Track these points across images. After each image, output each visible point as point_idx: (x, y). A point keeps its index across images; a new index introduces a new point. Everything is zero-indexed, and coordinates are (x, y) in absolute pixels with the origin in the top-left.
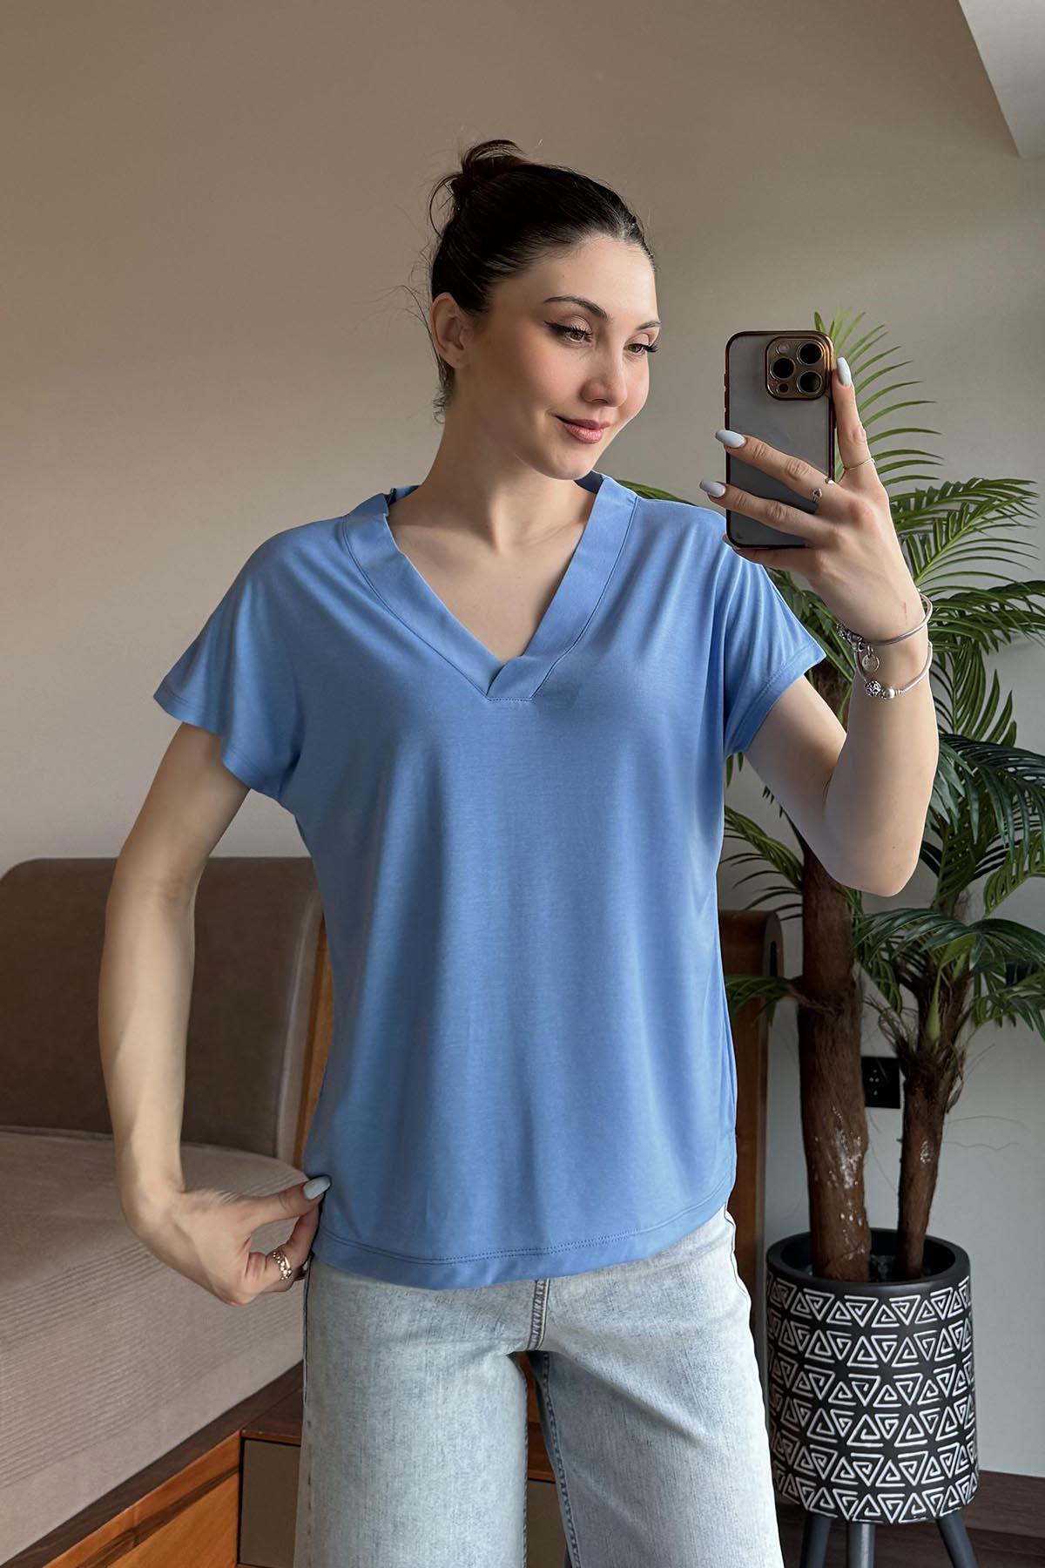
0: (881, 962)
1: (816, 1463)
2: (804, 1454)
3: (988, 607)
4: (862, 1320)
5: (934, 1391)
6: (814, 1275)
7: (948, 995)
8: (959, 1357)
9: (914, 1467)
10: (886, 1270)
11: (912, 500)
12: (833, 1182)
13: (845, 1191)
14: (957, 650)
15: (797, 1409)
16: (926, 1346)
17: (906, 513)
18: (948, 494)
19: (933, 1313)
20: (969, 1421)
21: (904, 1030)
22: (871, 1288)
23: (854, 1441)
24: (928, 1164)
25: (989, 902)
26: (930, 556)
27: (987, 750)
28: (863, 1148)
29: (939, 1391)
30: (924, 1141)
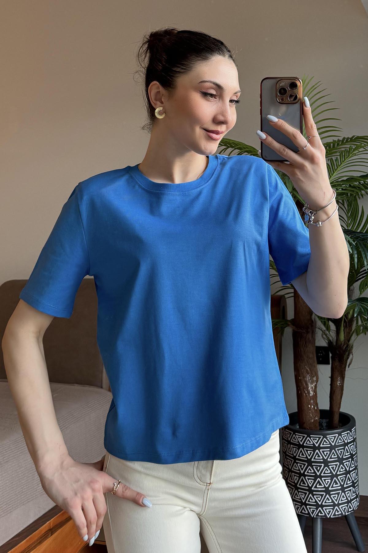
1: (301, 497)
2: (296, 493)
3: (360, 183)
4: (317, 444)
5: (343, 469)
6: (299, 428)
7: (346, 325)
8: (352, 456)
9: (336, 497)
10: (325, 425)
11: (332, 144)
12: (306, 394)
13: (310, 397)
14: (349, 199)
15: (293, 476)
16: (340, 453)
17: (330, 148)
18: (345, 142)
19: (343, 441)
20: (356, 479)
21: (331, 338)
22: (320, 433)
23: (314, 488)
24: (340, 386)
25: (361, 290)
26: (338, 165)
27: (360, 235)
28: (317, 381)
29: (345, 469)
30: (338, 377)
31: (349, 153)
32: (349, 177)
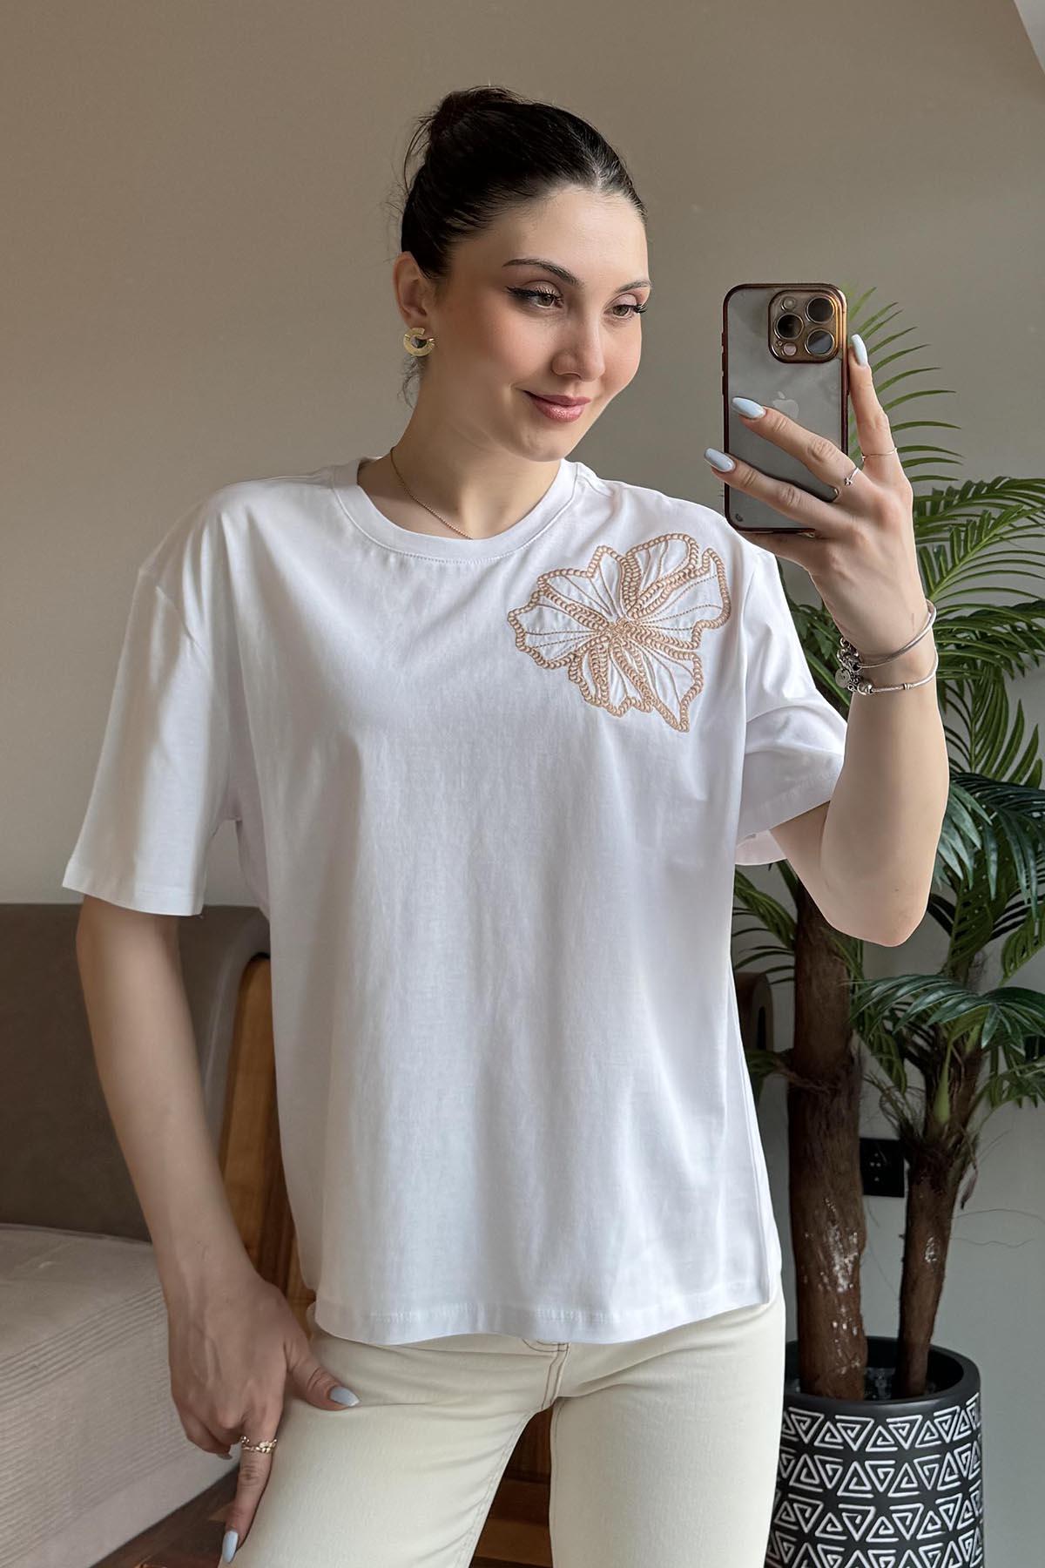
0: (884, 1035)
3: (1014, 628)
4: (855, 1444)
5: (936, 1524)
6: (802, 1391)
7: (959, 1073)
8: (965, 1485)
10: (884, 1385)
11: (928, 504)
12: (824, 1285)
13: (838, 1295)
14: (977, 677)
15: (778, 1539)
16: (927, 1473)
18: (970, 495)
19: (936, 1436)
20: (976, 1558)
21: (909, 1112)
22: (865, 1408)
24: (932, 1262)
25: (1007, 967)
26: (946, 569)
27: (1010, 792)
28: (860, 1245)
29: (942, 1525)
30: (929, 1238)
31: (980, 534)
32: (979, 609)
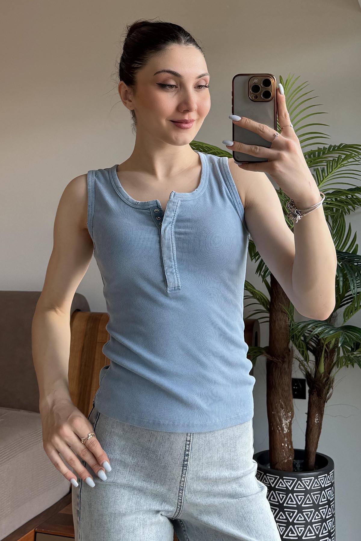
0: (301, 342)
3: (347, 197)
4: (290, 487)
5: (319, 516)
7: (328, 355)
8: (329, 502)
10: (299, 466)
11: (317, 153)
12: (279, 431)
13: (284, 434)
14: (334, 214)
16: (316, 498)
17: (314, 158)
18: (331, 150)
19: (319, 485)
20: (333, 528)
21: (309, 369)
22: (294, 474)
23: (286, 536)
24: (317, 423)
25: (345, 318)
26: (325, 176)
27: (346, 256)
28: (292, 416)
29: (321, 516)
30: (316, 414)
31: (337, 163)
32: (336, 190)
